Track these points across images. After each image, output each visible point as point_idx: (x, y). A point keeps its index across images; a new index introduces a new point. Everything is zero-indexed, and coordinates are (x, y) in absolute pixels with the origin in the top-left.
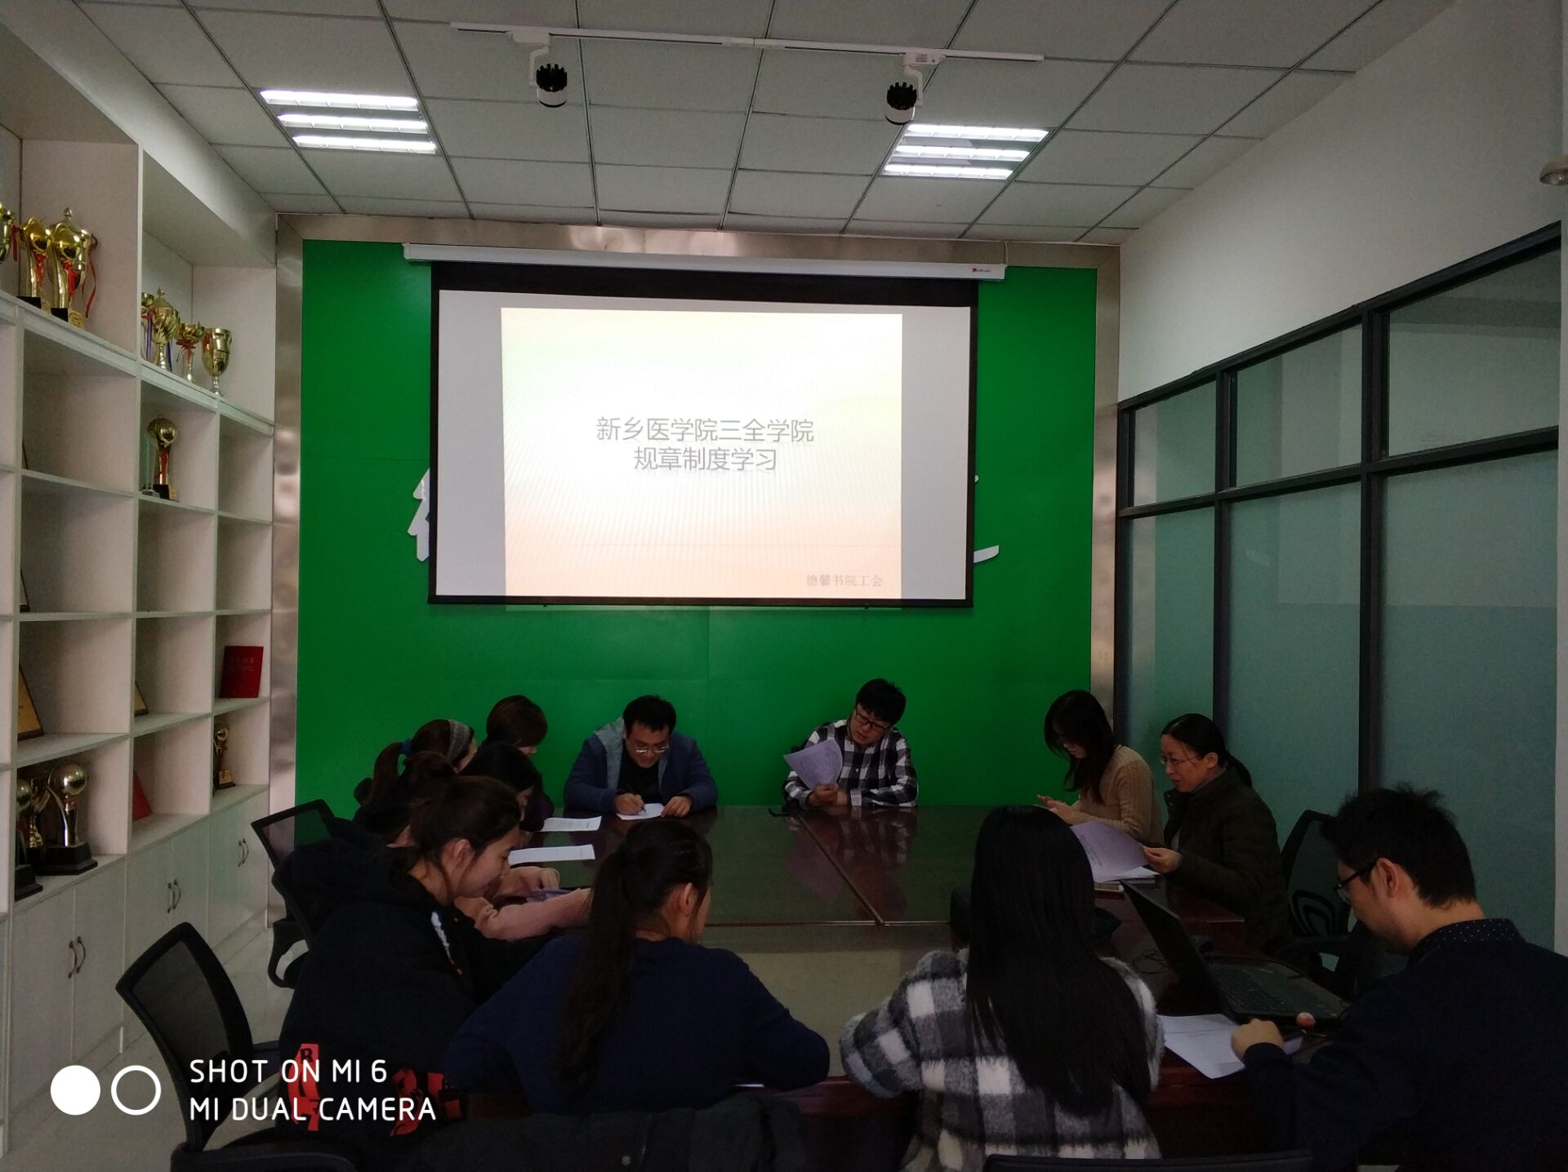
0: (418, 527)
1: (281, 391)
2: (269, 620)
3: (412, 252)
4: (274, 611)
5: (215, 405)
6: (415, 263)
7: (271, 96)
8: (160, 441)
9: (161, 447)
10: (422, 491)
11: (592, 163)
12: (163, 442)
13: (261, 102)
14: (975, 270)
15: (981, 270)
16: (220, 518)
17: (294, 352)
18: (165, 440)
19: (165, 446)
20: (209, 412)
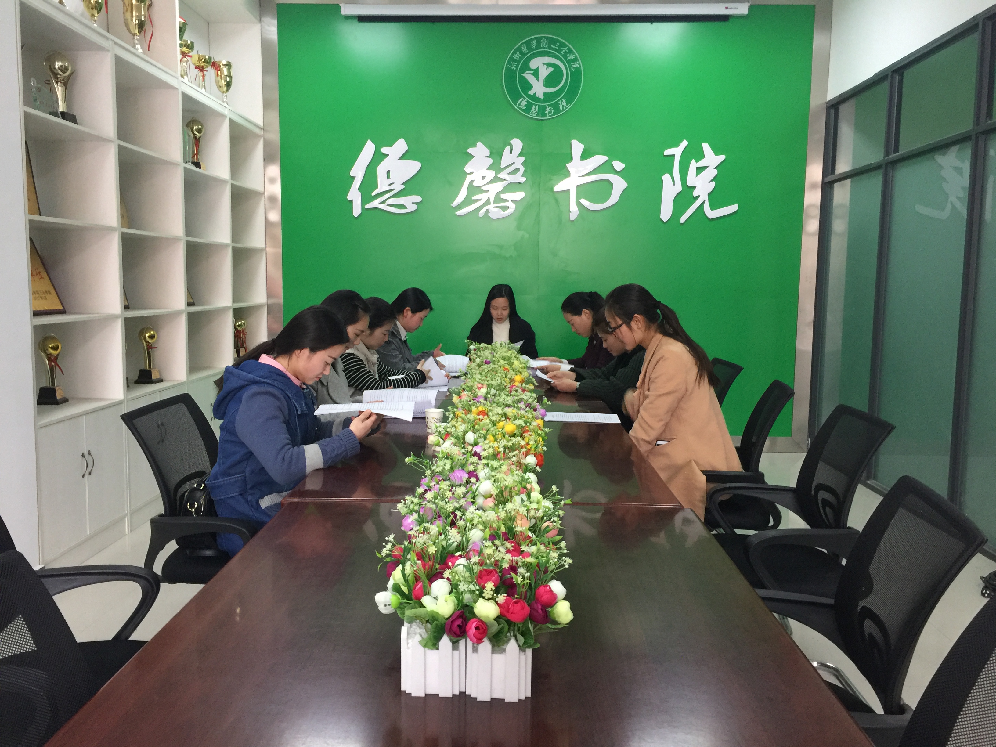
0: (353, 194)
1: (266, 105)
2: (265, 254)
3: (346, 10)
4: (267, 249)
5: (226, 112)
6: (348, 18)
8: (194, 134)
9: (195, 138)
10: (355, 171)
12: (196, 135)
14: (726, 8)
15: (731, 8)
16: (232, 185)
17: (274, 80)
18: (197, 133)
19: (197, 137)
20: (223, 116)
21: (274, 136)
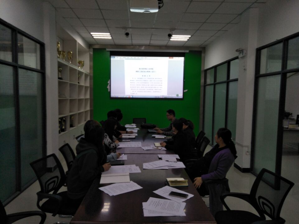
0: (108, 87)
1: (90, 69)
2: (90, 99)
3: (107, 50)
6: (108, 51)
7: (92, 33)
10: (109, 82)
11: (132, 39)
13: (90, 34)
14: (185, 51)
16: (85, 86)
17: (92, 63)
20: (83, 73)
21: (92, 75)
